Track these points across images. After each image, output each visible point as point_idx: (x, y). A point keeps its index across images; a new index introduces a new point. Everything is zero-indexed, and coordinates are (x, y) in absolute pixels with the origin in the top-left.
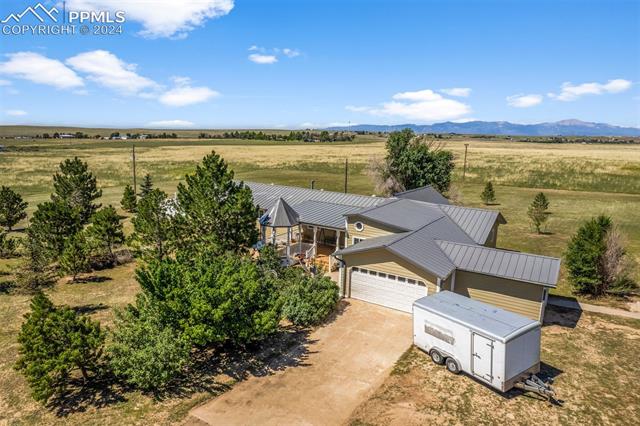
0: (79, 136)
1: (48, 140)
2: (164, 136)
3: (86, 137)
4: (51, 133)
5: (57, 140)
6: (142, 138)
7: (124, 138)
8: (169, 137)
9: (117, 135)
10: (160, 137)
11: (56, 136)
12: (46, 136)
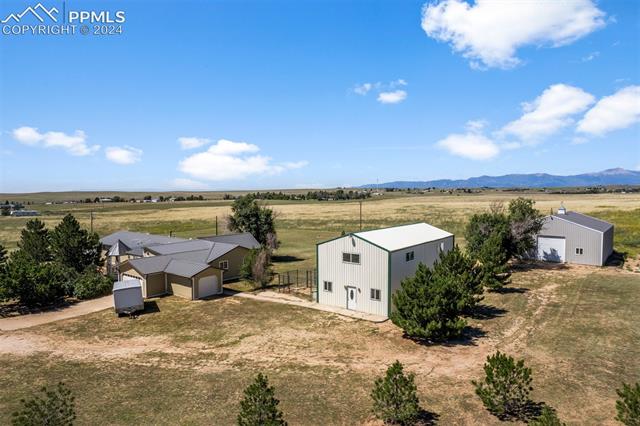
0: (117, 200)
1: (88, 204)
2: (192, 198)
3: (122, 201)
4: (93, 198)
5: (97, 204)
6: (172, 200)
7: (154, 201)
8: (197, 199)
9: (149, 198)
10: (188, 199)
11: (97, 200)
12: (88, 201)
